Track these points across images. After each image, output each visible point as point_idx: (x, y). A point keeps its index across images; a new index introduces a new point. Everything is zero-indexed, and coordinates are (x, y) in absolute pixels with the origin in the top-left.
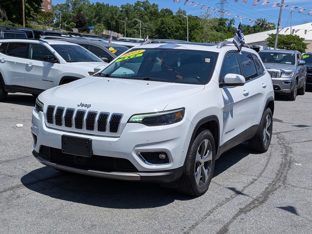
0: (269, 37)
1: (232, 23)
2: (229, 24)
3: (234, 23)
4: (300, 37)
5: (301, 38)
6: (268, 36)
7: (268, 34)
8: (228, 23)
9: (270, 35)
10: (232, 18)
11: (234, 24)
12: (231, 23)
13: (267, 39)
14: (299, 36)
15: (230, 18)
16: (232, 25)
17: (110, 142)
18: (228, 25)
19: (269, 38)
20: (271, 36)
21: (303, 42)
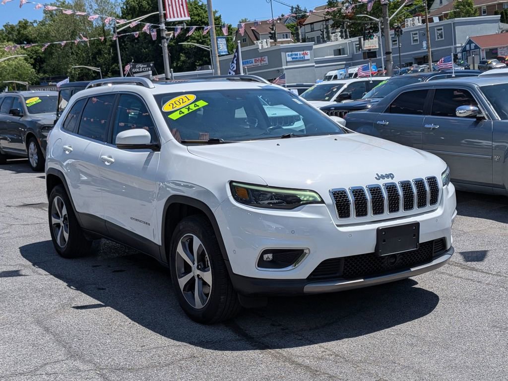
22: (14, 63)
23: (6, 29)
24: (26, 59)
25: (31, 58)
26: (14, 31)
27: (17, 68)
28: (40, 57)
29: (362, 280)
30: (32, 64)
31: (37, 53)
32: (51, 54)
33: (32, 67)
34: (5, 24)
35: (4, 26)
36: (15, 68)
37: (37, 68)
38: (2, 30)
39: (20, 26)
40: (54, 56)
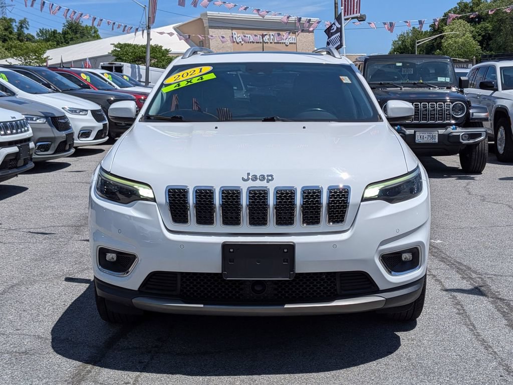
0: (115, 48)
1: (24, 26)
2: (18, 28)
3: (27, 26)
4: (163, 48)
5: (166, 50)
6: (112, 48)
7: (111, 44)
8: (16, 26)
9: (116, 46)
10: (22, 19)
11: (28, 29)
12: (22, 27)
13: (113, 51)
14: (161, 47)
15: (18, 19)
16: (25, 29)
17: (334, 244)
18: (18, 30)
19: (115, 50)
20: (118, 48)
21: (169, 55)
22: (460, 40)
23: (460, 6)
24: (474, 37)
25: (479, 35)
26: (467, 8)
27: (463, 44)
28: (489, 34)
29: (202, 306)
30: (479, 42)
31: (486, 30)
32: (500, 30)
33: (479, 44)
34: (459, 2)
35: (457, 4)
36: (462, 45)
37: (484, 46)
38: (456, 7)
39: (473, 3)
40: (501, 34)
